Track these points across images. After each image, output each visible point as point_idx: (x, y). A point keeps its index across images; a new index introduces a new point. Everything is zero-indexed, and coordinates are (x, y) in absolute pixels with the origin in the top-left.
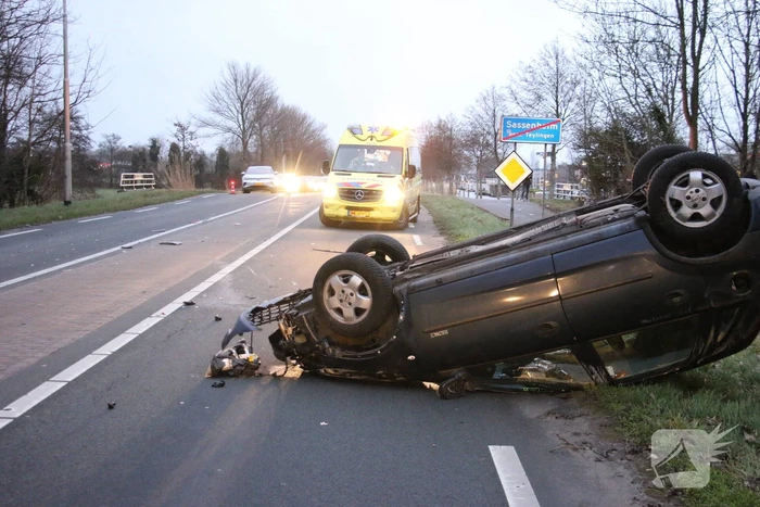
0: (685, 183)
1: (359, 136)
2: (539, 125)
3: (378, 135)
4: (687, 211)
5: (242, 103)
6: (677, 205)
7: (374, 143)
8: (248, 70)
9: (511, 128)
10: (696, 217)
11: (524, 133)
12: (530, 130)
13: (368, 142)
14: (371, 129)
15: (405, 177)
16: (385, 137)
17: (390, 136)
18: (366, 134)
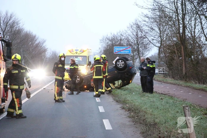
0: (119, 62)
1: (72, 53)
2: (124, 49)
3: (78, 52)
4: (120, 65)
5: (3, 32)
6: (118, 65)
7: (77, 55)
8: (11, 17)
9: (117, 50)
10: (121, 66)
11: (120, 51)
12: (122, 50)
13: (75, 55)
14: (76, 50)
15: (88, 65)
16: (81, 53)
17: (83, 52)
18: (75, 52)
